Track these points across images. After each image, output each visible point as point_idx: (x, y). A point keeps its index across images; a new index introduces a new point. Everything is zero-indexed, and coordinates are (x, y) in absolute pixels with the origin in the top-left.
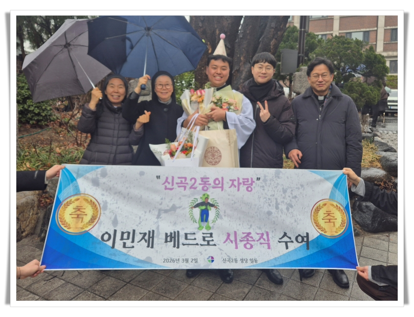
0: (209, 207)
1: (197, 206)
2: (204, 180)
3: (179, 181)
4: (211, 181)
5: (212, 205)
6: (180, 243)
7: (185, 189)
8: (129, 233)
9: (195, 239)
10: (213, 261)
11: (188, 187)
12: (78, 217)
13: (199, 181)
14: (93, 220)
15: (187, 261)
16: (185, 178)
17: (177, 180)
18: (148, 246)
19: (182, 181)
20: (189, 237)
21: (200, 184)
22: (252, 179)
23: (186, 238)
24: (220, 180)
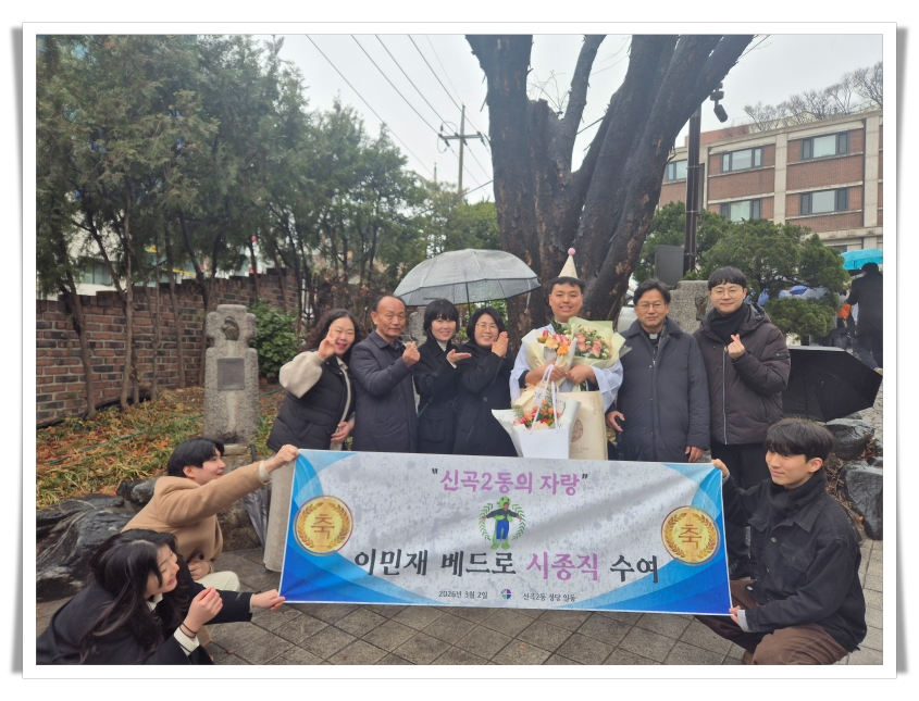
0: (509, 518)
1: (492, 515)
2: (503, 476)
3: (465, 477)
4: (514, 479)
5: (515, 515)
6: (464, 569)
7: (474, 490)
8: (392, 554)
9: (485, 562)
10: (509, 597)
11: (479, 486)
12: (322, 531)
13: (495, 478)
14: (343, 534)
15: (472, 595)
16: (475, 474)
17: (462, 476)
18: (419, 573)
19: (469, 478)
20: (477, 559)
21: (497, 483)
22: (575, 476)
23: (472, 562)
24: (528, 477)
